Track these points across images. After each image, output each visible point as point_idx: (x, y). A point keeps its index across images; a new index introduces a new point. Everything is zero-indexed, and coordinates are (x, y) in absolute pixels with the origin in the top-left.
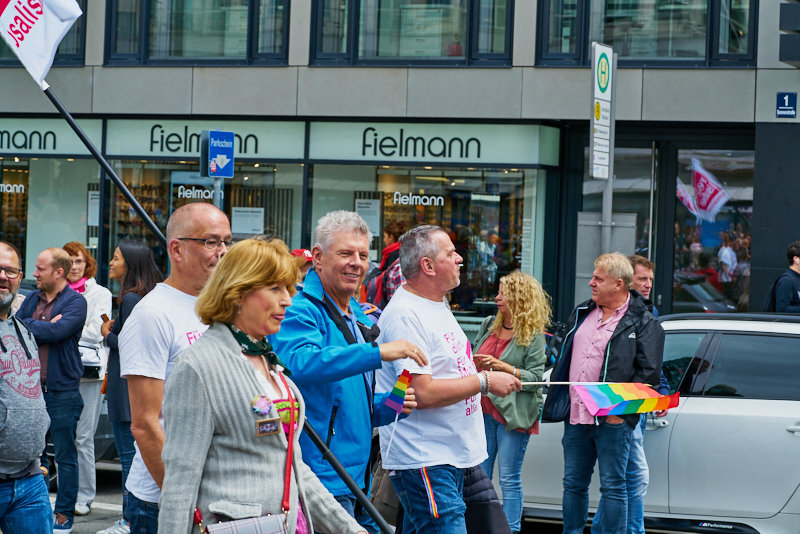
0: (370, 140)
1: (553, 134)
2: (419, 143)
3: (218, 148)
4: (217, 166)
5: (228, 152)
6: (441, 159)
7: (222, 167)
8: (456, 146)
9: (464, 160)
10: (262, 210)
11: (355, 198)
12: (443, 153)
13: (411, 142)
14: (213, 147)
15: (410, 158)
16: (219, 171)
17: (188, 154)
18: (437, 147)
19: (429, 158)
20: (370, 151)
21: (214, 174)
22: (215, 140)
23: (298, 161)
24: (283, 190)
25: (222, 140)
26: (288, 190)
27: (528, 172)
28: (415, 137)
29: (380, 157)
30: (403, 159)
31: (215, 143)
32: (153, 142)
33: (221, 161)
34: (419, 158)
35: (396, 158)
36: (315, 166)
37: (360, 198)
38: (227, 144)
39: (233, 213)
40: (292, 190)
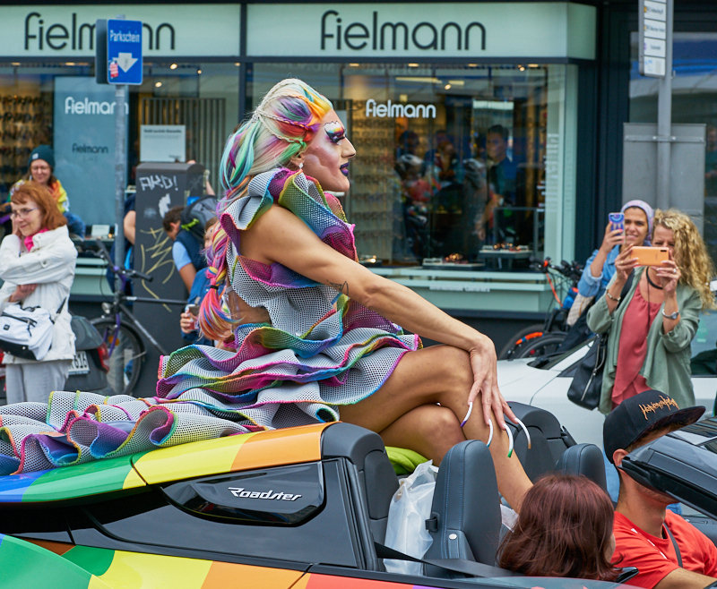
0: (331, 28)
1: (587, 15)
2: (400, 30)
3: (119, 43)
4: (119, 69)
5: (135, 49)
6: (431, 53)
7: (125, 70)
8: (452, 34)
9: (463, 53)
10: (183, 128)
12: (434, 45)
13: (389, 30)
14: (112, 43)
15: (388, 52)
16: (122, 76)
17: (77, 53)
18: (425, 36)
19: (414, 52)
21: (116, 79)
22: (116, 32)
23: (231, 59)
24: (211, 100)
25: (125, 32)
26: (218, 100)
27: (553, 68)
28: (394, 23)
29: (346, 52)
30: (378, 53)
31: (116, 37)
32: (28, 37)
33: (125, 61)
34: (400, 52)
35: (368, 52)
36: (256, 65)
38: (133, 38)
39: (143, 135)
40: (224, 100)
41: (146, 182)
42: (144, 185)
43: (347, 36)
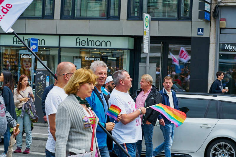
0: (78, 41)
1: (132, 40)
2: (93, 42)
3: (33, 43)
5: (36, 44)
6: (99, 47)
7: (34, 49)
8: (103, 43)
9: (106, 47)
10: (46, 61)
11: (74, 58)
12: (100, 45)
13: (90, 42)
14: (31, 43)
15: (90, 46)
18: (98, 43)
19: (95, 47)
20: (78, 44)
22: (32, 41)
23: (57, 47)
24: (52, 56)
25: (34, 41)
27: (125, 51)
28: (91, 40)
29: (81, 46)
30: (88, 47)
32: (14, 41)
33: (34, 47)
34: (93, 47)
35: (86, 46)
36: (62, 49)
37: (75, 58)
38: (36, 42)
39: (38, 63)
40: (55, 56)
41: (38, 73)
42: (37, 73)
43: (81, 43)
